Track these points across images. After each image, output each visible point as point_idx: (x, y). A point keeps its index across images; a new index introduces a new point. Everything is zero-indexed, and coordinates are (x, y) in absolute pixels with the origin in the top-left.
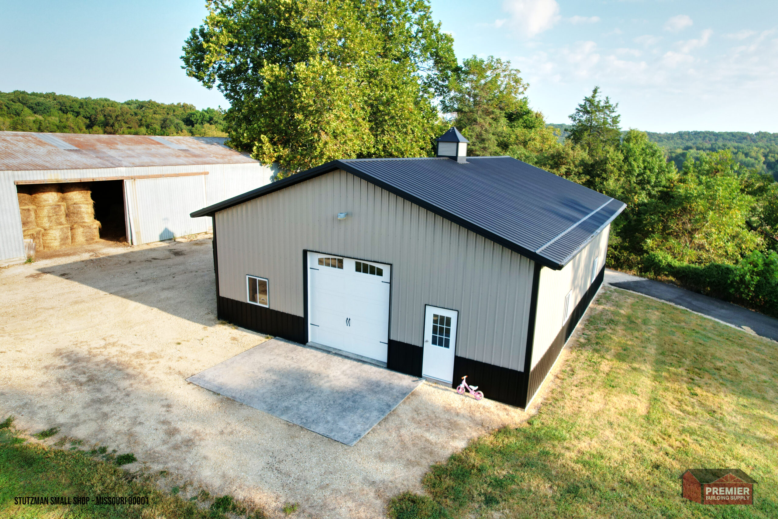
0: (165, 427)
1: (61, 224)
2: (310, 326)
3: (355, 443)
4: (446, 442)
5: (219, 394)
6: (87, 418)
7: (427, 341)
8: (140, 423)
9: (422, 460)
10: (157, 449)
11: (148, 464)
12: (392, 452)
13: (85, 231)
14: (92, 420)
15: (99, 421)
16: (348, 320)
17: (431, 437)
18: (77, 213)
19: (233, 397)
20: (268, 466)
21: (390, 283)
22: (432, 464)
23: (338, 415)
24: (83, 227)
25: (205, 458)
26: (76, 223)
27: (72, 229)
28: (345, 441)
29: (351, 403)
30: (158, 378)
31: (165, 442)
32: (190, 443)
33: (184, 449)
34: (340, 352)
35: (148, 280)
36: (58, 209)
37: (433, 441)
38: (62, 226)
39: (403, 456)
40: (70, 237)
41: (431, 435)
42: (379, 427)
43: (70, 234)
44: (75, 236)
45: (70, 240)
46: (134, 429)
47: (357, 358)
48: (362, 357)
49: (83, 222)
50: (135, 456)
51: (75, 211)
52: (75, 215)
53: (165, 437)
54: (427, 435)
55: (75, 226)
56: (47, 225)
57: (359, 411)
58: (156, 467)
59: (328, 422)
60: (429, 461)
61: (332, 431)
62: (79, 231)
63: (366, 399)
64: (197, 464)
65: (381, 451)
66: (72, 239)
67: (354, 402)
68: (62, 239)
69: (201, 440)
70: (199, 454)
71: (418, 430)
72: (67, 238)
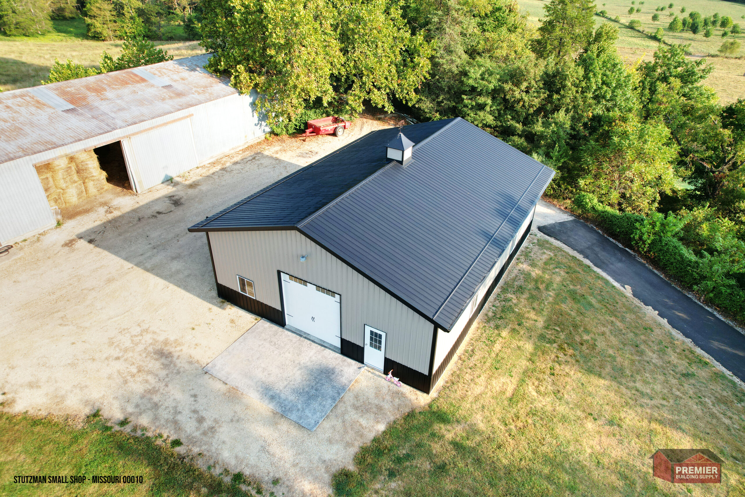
0: (196, 416)
1: (75, 182)
2: (286, 316)
3: (315, 429)
4: (372, 427)
5: (226, 384)
6: (145, 408)
7: (367, 344)
8: (180, 412)
9: (356, 442)
10: (194, 435)
11: (190, 447)
12: (338, 436)
13: (95, 183)
14: (148, 409)
15: (153, 410)
16: (313, 319)
17: (363, 422)
18: (86, 170)
19: (236, 387)
20: (262, 449)
21: (340, 303)
22: (361, 445)
23: (305, 403)
24: (93, 180)
25: (224, 442)
26: (86, 178)
27: (84, 183)
28: (309, 427)
29: (314, 391)
30: (184, 367)
31: (198, 429)
32: (213, 430)
33: (210, 434)
34: (308, 337)
35: (158, 246)
36: (69, 171)
37: (364, 425)
38: (76, 184)
39: (344, 439)
40: (84, 190)
41: (364, 420)
42: (331, 413)
43: (83, 188)
44: (88, 189)
45: (85, 193)
46: (176, 418)
47: (320, 343)
48: (324, 342)
49: (92, 176)
50: (181, 441)
51: (84, 168)
52: (85, 171)
53: (197, 425)
54: (361, 420)
55: (86, 181)
56: (64, 186)
57: (319, 399)
58: (196, 450)
59: (298, 410)
60: (359, 443)
61: (301, 418)
62: (90, 185)
63: (324, 386)
64: (220, 447)
65: (330, 435)
66: (86, 191)
67: (316, 390)
68: (78, 195)
69: (220, 426)
70: (220, 440)
71: (355, 416)
72: (82, 192)
